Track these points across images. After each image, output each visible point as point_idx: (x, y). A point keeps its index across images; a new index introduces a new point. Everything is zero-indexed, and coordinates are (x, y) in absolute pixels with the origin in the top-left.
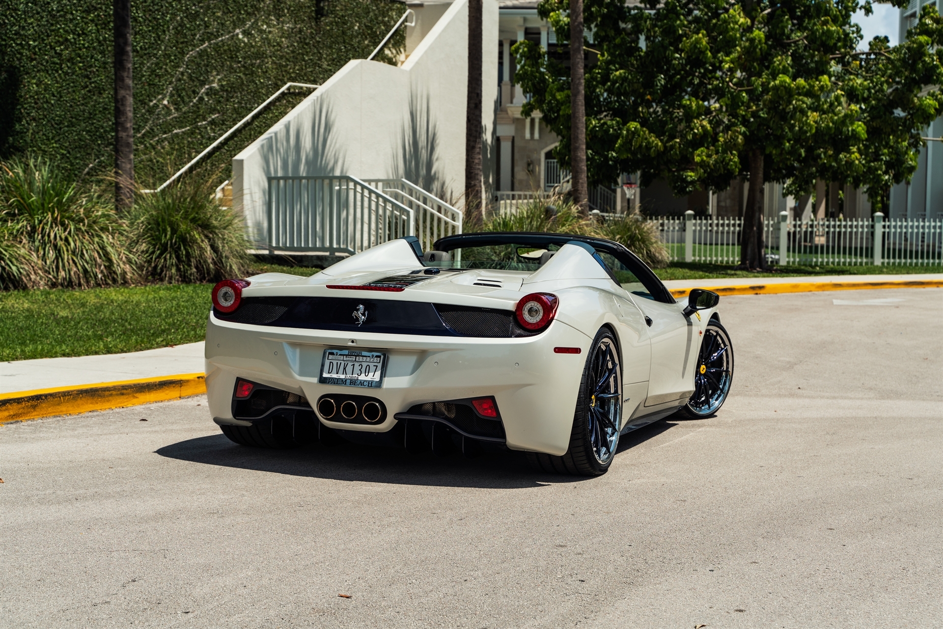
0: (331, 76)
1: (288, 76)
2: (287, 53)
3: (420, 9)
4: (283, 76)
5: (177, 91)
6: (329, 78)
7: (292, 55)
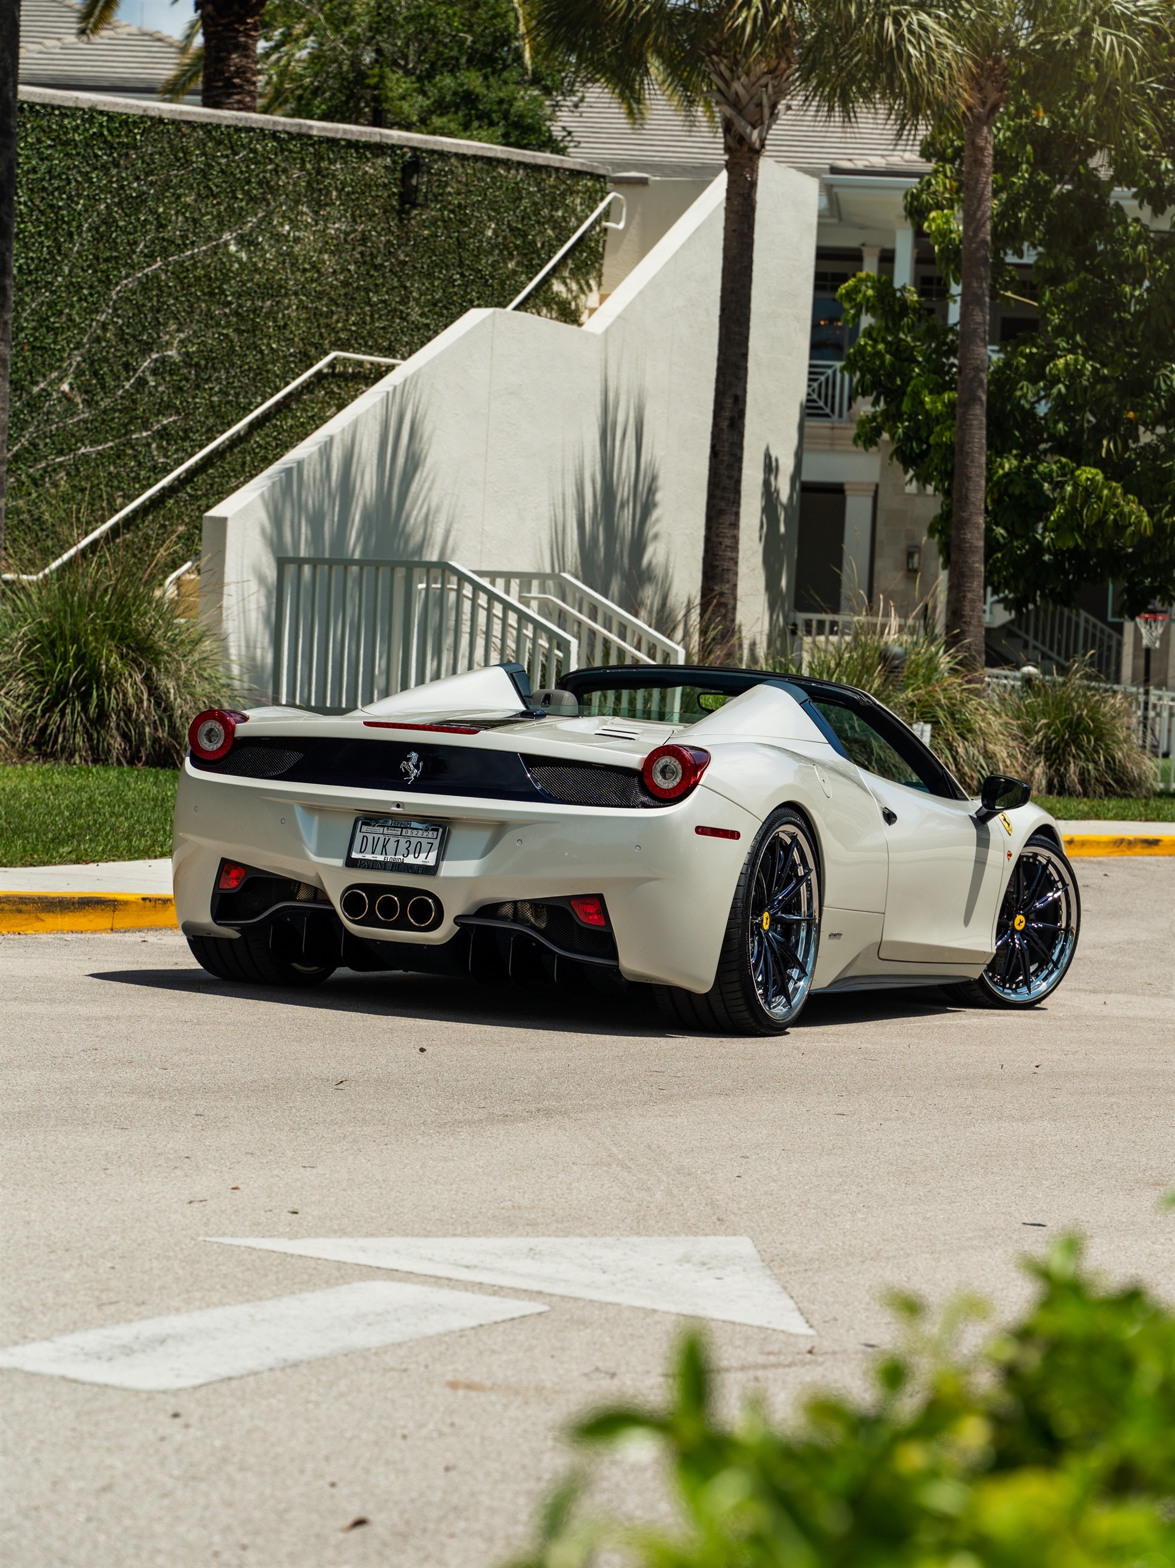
0: (429, 339)
1: (333, 337)
2: (332, 286)
3: (639, 189)
4: (321, 335)
5: (92, 364)
6: (423, 344)
7: (342, 291)
